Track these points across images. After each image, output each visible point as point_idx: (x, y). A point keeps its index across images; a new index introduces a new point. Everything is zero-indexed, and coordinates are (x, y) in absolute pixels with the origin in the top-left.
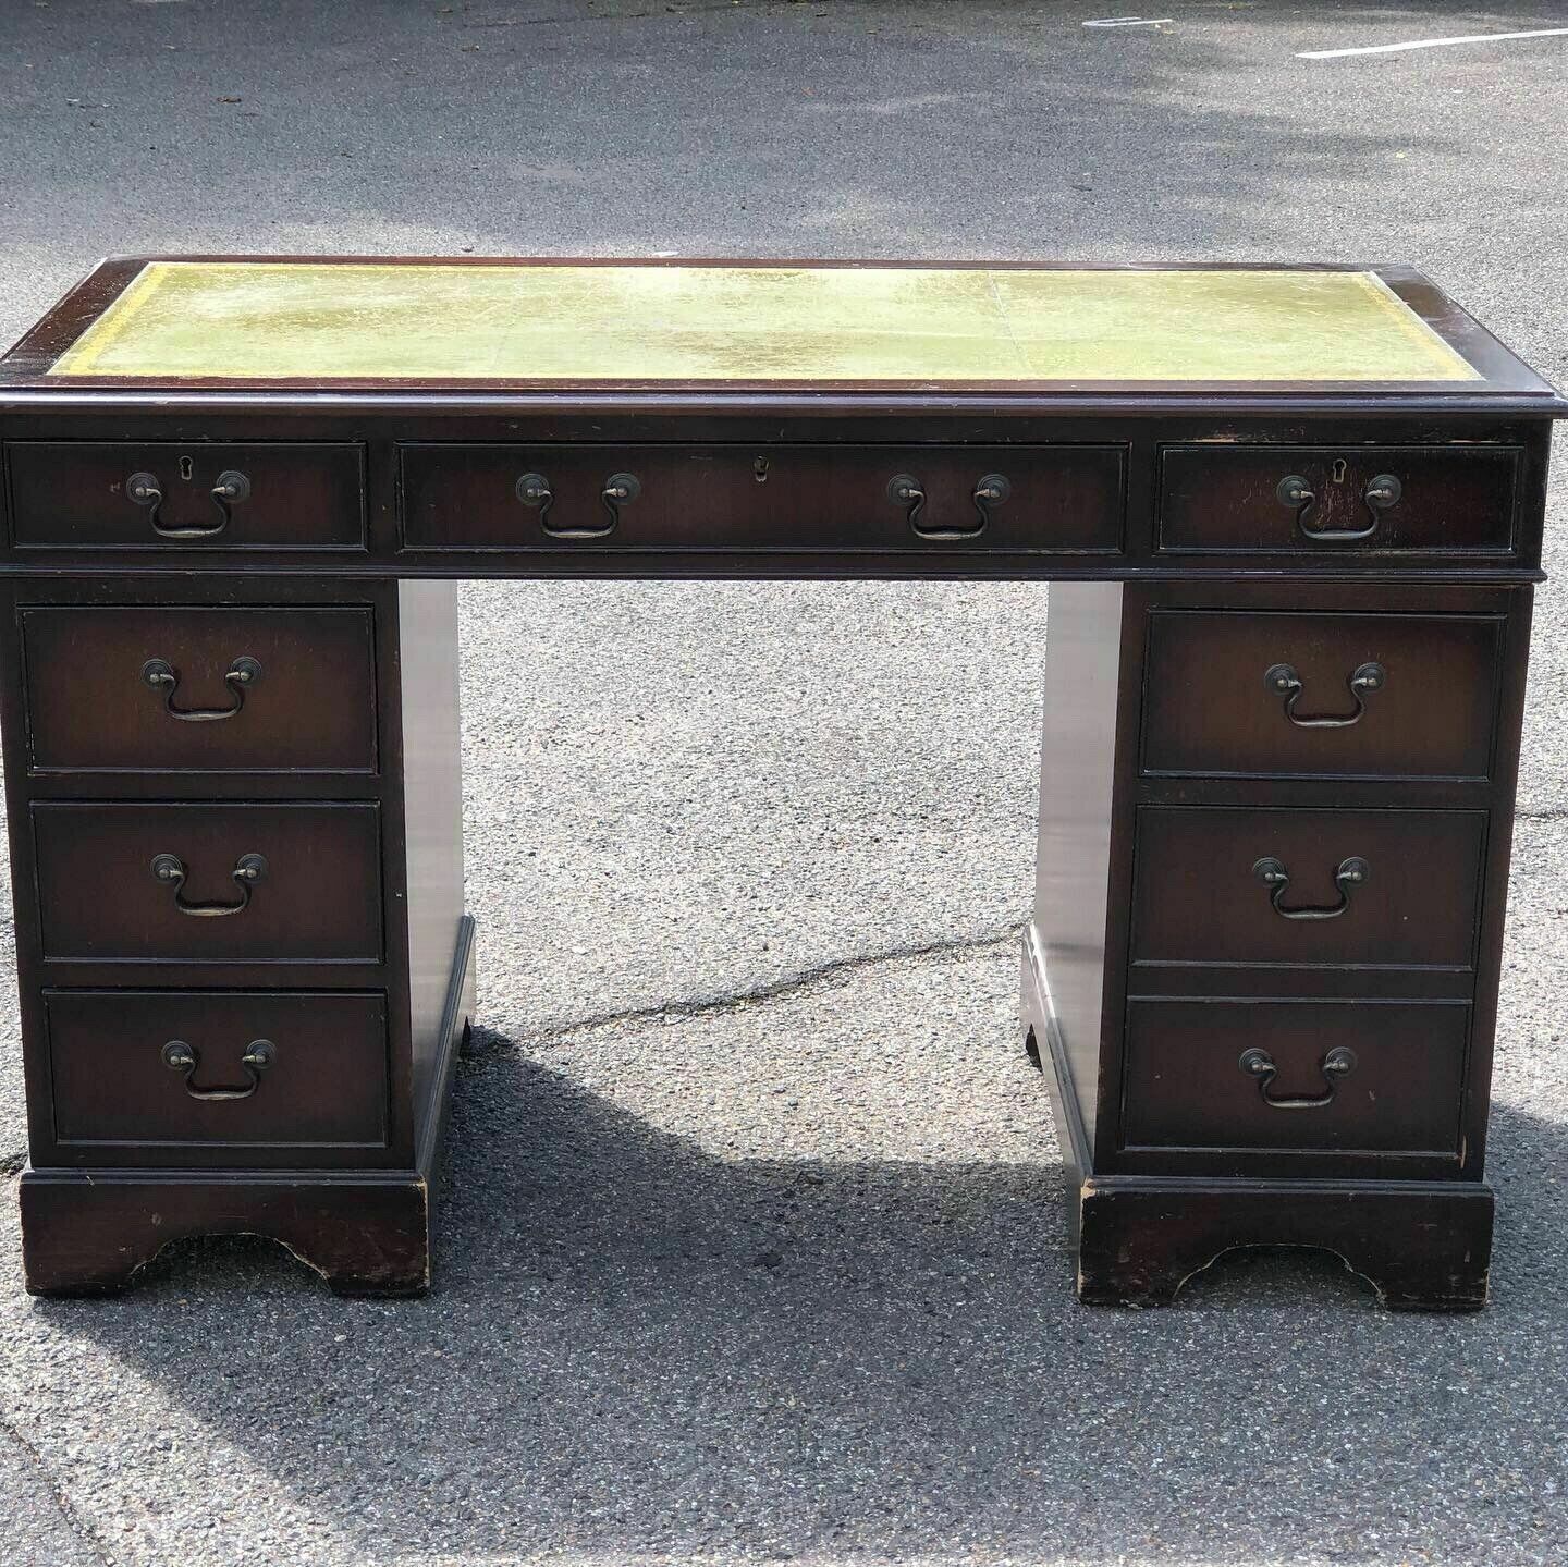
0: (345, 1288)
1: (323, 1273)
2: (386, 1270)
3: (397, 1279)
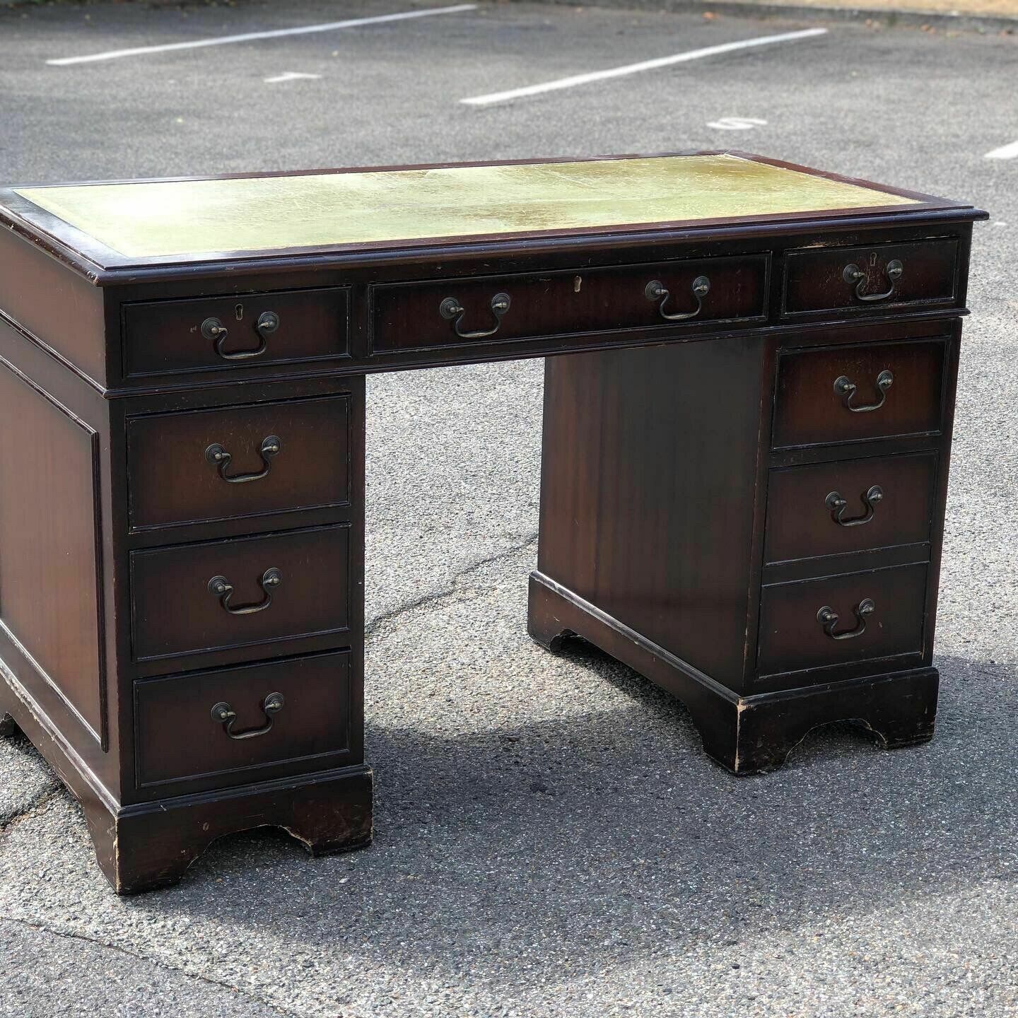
0: (321, 851)
1: (309, 843)
2: (347, 834)
3: (354, 838)
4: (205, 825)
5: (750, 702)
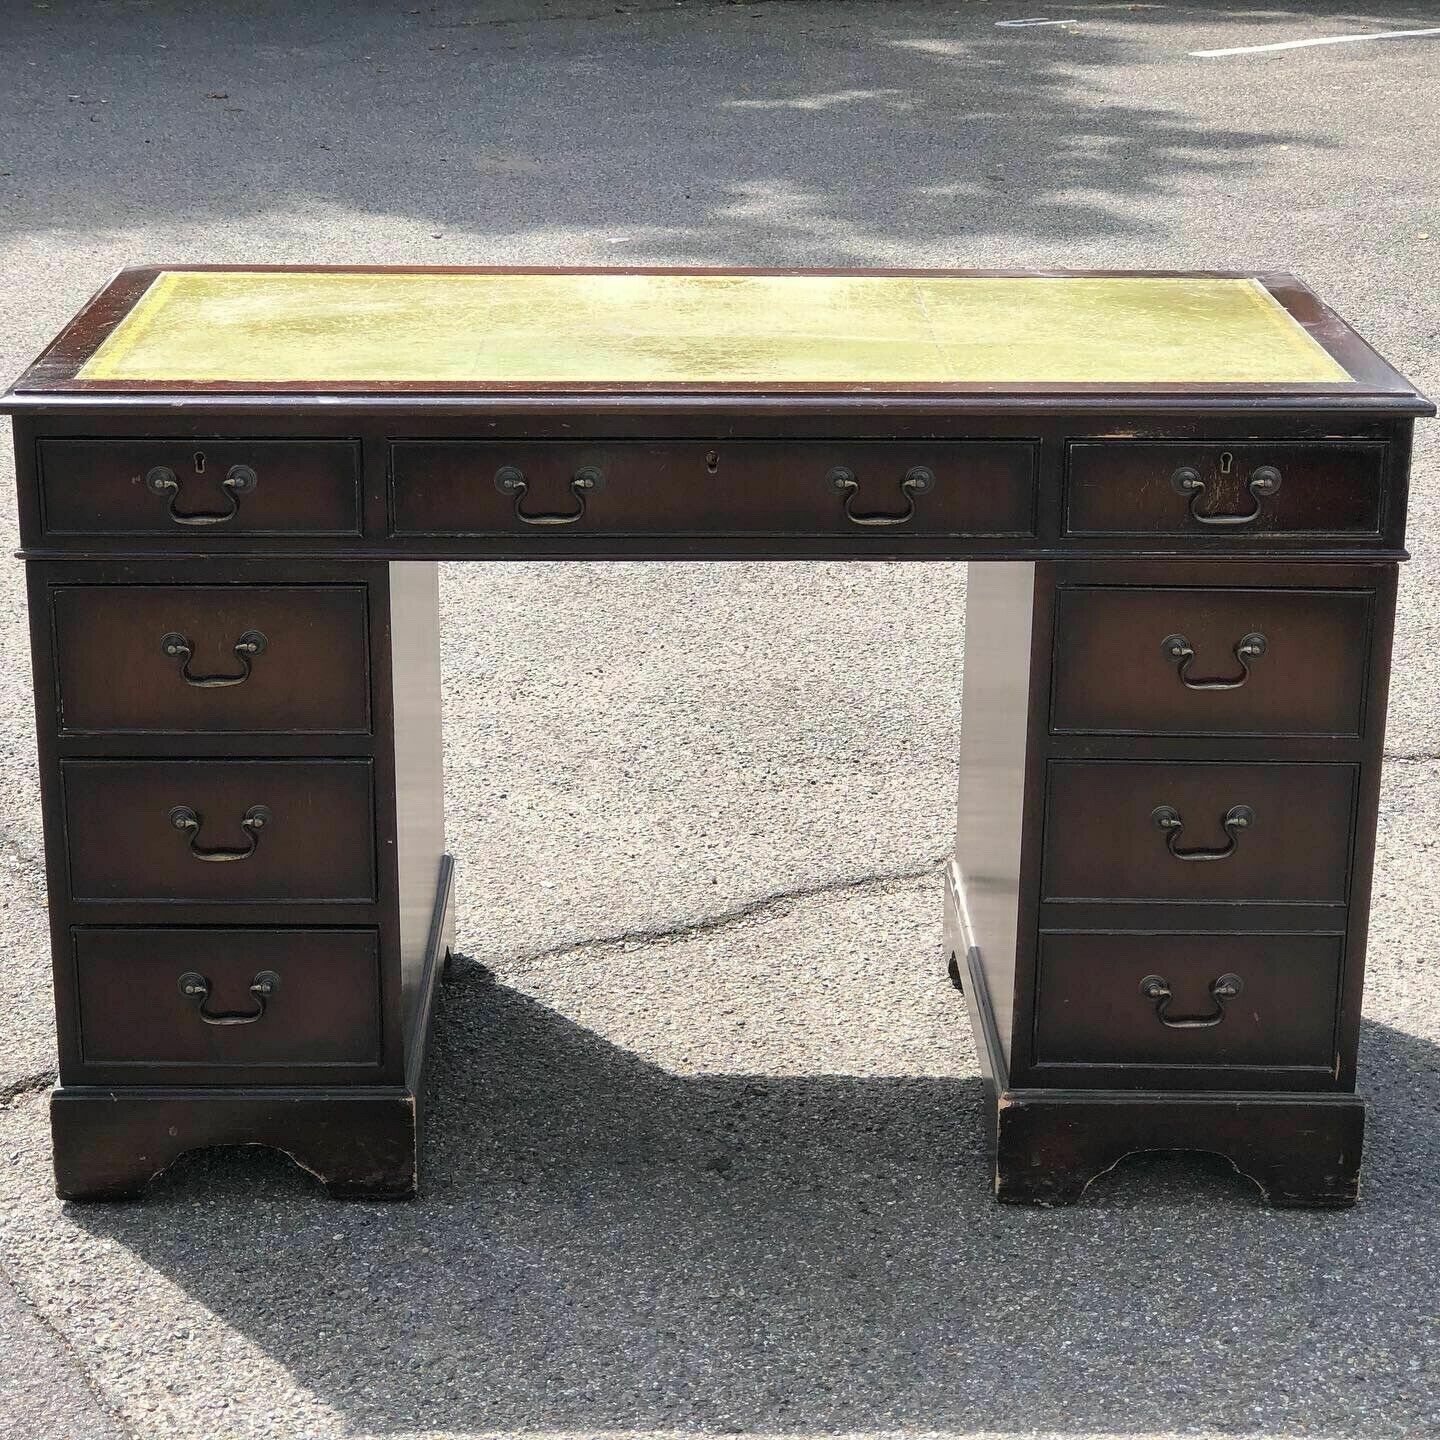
0: (341, 1192)
1: (321, 1179)
2: (378, 1176)
3: (388, 1184)
4: (171, 1128)
5: (1017, 1098)
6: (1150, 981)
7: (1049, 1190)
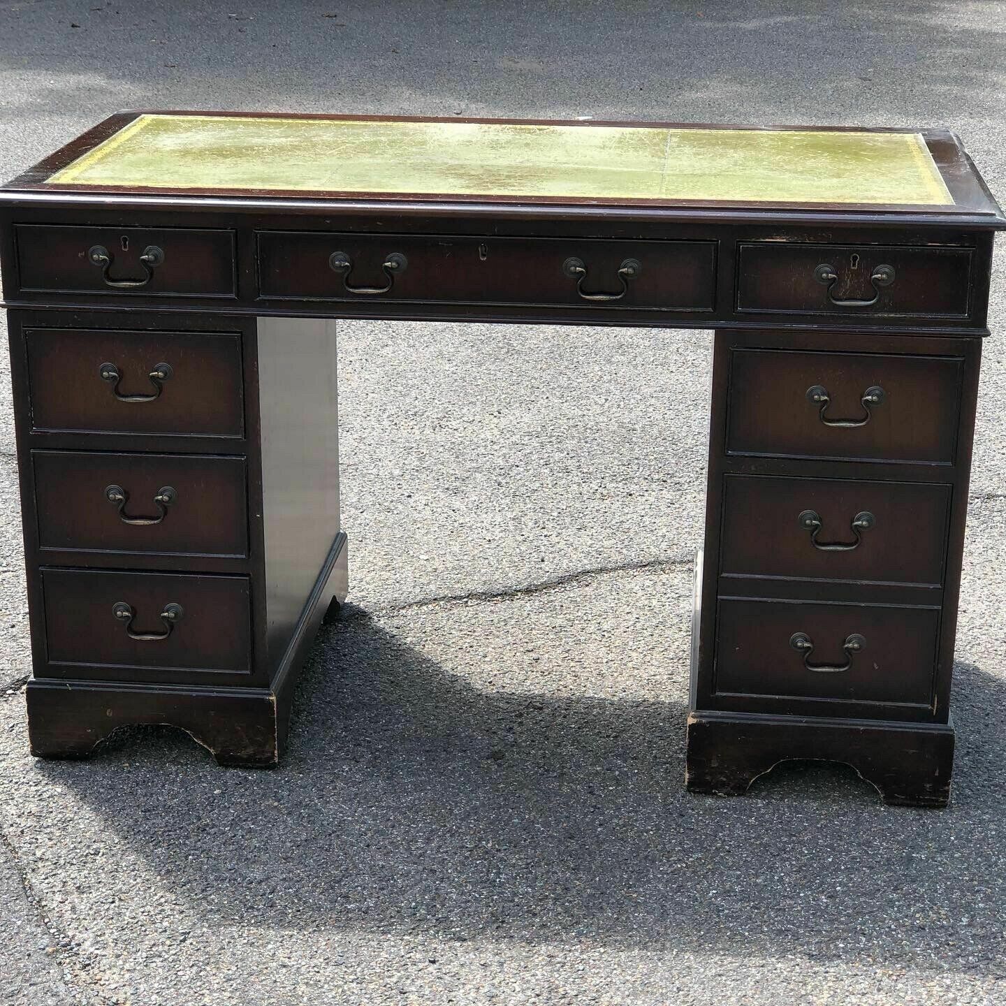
0: (225, 761)
1: (212, 751)
2: (250, 751)
3: (257, 757)
4: (108, 711)
5: (701, 717)
6: (797, 637)
7: (723, 784)
